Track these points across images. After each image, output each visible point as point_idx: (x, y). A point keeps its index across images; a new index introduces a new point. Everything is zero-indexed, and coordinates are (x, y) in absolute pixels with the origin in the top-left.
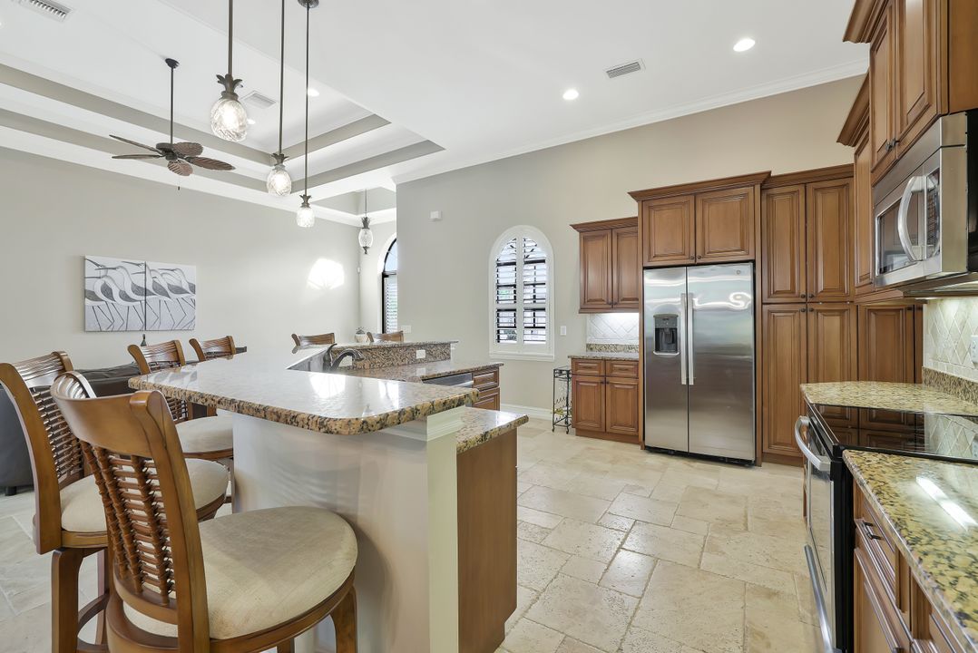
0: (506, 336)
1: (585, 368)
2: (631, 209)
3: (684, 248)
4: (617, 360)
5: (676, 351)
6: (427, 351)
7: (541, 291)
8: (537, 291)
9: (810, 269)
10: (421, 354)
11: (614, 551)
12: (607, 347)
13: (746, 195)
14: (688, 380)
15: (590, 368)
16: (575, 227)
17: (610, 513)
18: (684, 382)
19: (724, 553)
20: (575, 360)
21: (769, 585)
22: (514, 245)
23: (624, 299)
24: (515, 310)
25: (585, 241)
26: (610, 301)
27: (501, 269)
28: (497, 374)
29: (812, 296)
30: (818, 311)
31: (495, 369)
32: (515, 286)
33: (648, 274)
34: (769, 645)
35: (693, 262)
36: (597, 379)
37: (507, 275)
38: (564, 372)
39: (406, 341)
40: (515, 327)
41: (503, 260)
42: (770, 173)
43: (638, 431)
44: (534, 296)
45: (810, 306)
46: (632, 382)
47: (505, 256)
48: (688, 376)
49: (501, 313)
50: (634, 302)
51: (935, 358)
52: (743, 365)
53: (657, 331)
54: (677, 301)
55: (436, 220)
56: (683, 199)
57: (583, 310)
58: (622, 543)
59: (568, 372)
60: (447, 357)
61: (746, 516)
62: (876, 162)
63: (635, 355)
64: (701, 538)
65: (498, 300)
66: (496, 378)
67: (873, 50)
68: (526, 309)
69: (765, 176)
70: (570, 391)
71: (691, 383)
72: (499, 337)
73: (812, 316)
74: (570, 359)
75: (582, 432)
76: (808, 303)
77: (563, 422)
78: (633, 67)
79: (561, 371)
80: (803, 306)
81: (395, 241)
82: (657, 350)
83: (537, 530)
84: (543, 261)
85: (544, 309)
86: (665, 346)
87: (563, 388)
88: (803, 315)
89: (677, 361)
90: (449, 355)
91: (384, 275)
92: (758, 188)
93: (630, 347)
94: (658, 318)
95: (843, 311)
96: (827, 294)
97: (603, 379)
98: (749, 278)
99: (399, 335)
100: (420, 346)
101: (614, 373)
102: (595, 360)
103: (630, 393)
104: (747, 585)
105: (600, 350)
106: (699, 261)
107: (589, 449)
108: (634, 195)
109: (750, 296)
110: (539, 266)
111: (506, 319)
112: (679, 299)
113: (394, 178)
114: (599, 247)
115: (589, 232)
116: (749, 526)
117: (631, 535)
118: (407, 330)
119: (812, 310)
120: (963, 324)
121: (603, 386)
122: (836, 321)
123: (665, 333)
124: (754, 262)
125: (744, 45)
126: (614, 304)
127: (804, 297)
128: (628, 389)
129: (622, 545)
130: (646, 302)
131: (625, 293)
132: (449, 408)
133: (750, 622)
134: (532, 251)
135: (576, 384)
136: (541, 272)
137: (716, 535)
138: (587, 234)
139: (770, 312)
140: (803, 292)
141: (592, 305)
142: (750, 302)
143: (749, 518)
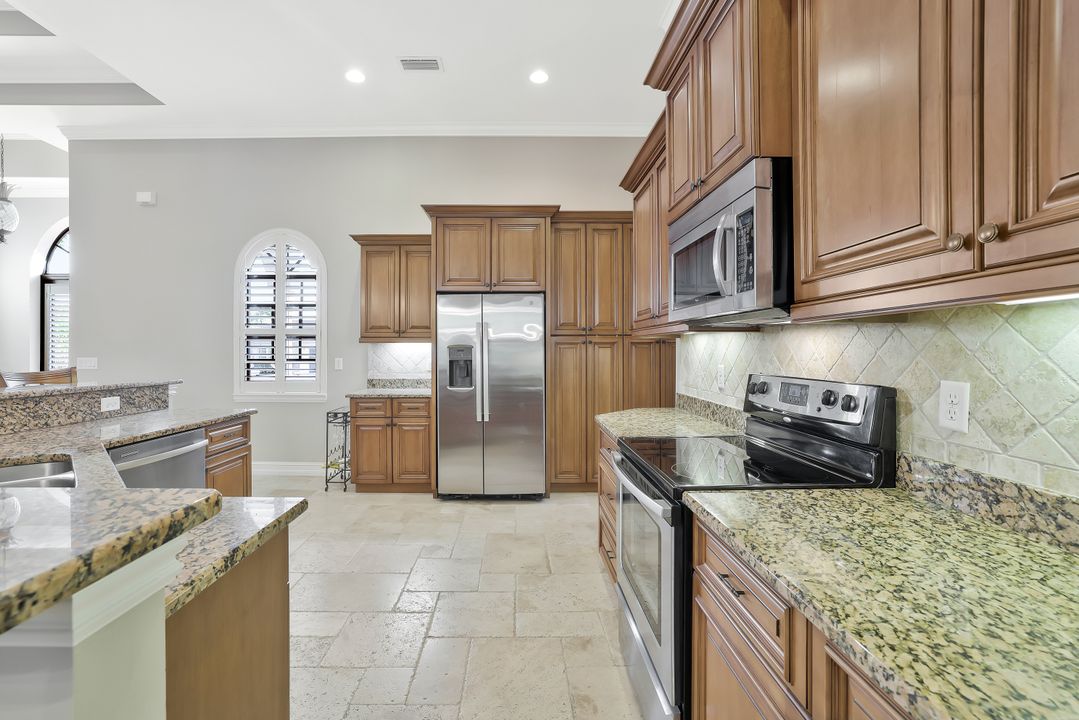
0: (258, 372)
1: (367, 408)
2: (424, 226)
3: (479, 275)
4: (406, 397)
5: (471, 386)
6: (122, 397)
7: (309, 315)
8: (304, 314)
9: (589, 304)
10: (110, 404)
11: (419, 645)
12: (392, 383)
13: (537, 225)
14: (483, 416)
15: (373, 408)
16: (356, 238)
17: (408, 591)
18: (479, 419)
19: (535, 608)
20: (355, 400)
21: (581, 633)
22: (273, 254)
23: (413, 327)
24: (273, 337)
25: (367, 255)
26: (397, 328)
27: (253, 283)
28: (246, 427)
29: (591, 330)
30: (595, 343)
31: (244, 420)
32: (273, 306)
33: (441, 299)
34: (595, 710)
35: (488, 289)
36: (382, 422)
37: (262, 292)
38: (339, 415)
39: (83, 383)
40: (273, 359)
41: (255, 271)
42: (559, 207)
43: (430, 477)
44: (301, 321)
45: (589, 339)
46: (424, 422)
47: (259, 265)
48: (483, 411)
49: (253, 342)
50: (426, 331)
51: (687, 385)
52: (533, 397)
53: (451, 363)
54: (472, 331)
55: (145, 204)
56: (479, 221)
57: (364, 338)
58: (428, 629)
59: (345, 415)
60: (164, 405)
61: (547, 557)
62: (672, 205)
63: (427, 391)
64: (510, 595)
65: (248, 324)
66: (245, 432)
67: (670, 98)
68: (289, 337)
69: (555, 210)
70: (349, 436)
71: (486, 419)
72: (248, 373)
73: (590, 347)
74: (349, 399)
75: (363, 487)
76: (587, 335)
77: (338, 478)
78: (430, 64)
79: (336, 415)
80: (583, 339)
81: (67, 230)
82: (451, 385)
83: (312, 645)
84: (314, 277)
85: (314, 337)
86: (459, 380)
87: (338, 435)
88: (583, 346)
89: (472, 396)
90: (165, 402)
91: (45, 280)
92: (549, 220)
93: (419, 383)
94: (452, 349)
95: (614, 343)
96: (602, 328)
97: (389, 421)
98: (540, 311)
99: (70, 374)
100: (110, 392)
101: (402, 413)
102: (379, 398)
103: (421, 435)
104: (563, 641)
105: (384, 386)
106: (494, 289)
107: (373, 507)
108: (428, 209)
109: (541, 329)
110: (307, 283)
111: (259, 349)
112: (475, 329)
113: (64, 130)
114: (385, 265)
115: (373, 245)
116: (552, 568)
117: (437, 614)
118: (85, 365)
119: (591, 342)
120: (711, 356)
121: (389, 429)
122: (608, 351)
123: (460, 366)
124: (544, 293)
125: (539, 77)
126: (402, 332)
127: (584, 329)
128: (418, 431)
129: (427, 633)
130: (439, 331)
131: (415, 320)
132: (144, 551)
133: (575, 688)
134: (298, 263)
135: (356, 429)
136: (311, 292)
137: (524, 588)
138: (369, 248)
139: (557, 344)
140: (583, 326)
141: (374, 333)
142: (542, 334)
143: (550, 558)
